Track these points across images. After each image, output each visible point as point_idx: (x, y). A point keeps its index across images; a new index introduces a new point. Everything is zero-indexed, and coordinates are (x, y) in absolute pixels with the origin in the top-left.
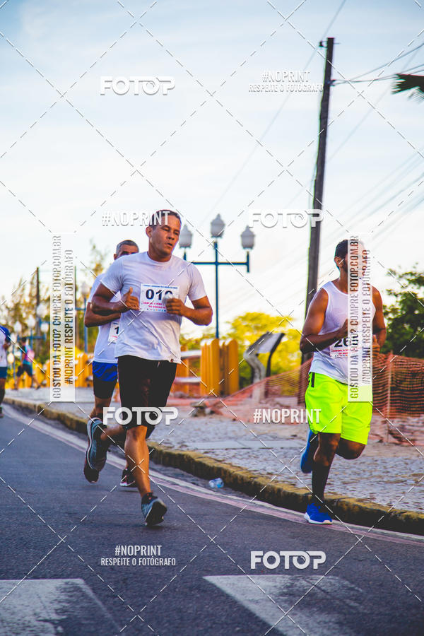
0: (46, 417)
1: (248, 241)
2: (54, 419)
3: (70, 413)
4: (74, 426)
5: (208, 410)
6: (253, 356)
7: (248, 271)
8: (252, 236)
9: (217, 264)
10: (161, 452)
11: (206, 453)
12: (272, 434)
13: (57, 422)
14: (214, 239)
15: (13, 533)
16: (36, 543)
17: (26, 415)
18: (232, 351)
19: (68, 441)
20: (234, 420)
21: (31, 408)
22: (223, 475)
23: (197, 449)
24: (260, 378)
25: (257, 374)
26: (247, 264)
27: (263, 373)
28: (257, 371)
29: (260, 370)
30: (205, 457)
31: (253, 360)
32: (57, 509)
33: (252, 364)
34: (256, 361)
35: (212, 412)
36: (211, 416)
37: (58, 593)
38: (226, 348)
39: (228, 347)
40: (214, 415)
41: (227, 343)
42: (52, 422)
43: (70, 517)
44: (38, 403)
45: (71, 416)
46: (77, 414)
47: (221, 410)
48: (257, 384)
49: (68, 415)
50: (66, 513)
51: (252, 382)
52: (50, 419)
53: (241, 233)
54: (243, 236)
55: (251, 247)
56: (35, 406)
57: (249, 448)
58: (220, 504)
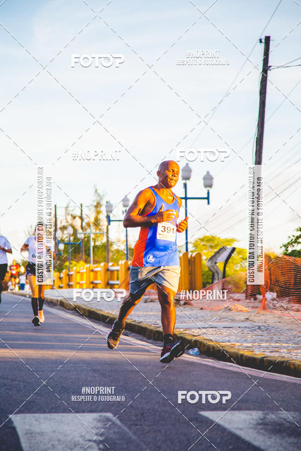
0: (66, 308)
1: (208, 182)
2: (72, 310)
3: (83, 305)
4: (87, 314)
5: (182, 302)
6: (213, 264)
7: (209, 203)
8: (211, 178)
9: (186, 198)
10: (152, 330)
11: (184, 330)
12: (230, 318)
13: (74, 311)
14: (184, 181)
15: (56, 383)
16: (74, 390)
17: (52, 307)
18: (197, 261)
19: (84, 324)
20: (202, 309)
21: (55, 302)
22: (199, 345)
23: (178, 328)
24: (218, 280)
25: (216, 277)
26: (208, 198)
27: (221, 276)
28: (216, 274)
29: (218, 274)
30: (184, 334)
31: (213, 267)
32: (85, 368)
33: (212, 269)
34: (215, 267)
35: (185, 304)
36: (184, 306)
37: (95, 422)
38: (193, 259)
39: (194, 258)
40: (187, 305)
41: (194, 255)
42: (70, 311)
43: (95, 372)
44: (59, 299)
45: (84, 307)
46: (89, 306)
47: (191, 302)
48: (216, 284)
49: (82, 306)
50: (91, 370)
51: (212, 283)
52: (69, 309)
53: (203, 177)
54: (205, 178)
55: (211, 186)
56: (57, 301)
57: (216, 328)
58: (200, 364)
